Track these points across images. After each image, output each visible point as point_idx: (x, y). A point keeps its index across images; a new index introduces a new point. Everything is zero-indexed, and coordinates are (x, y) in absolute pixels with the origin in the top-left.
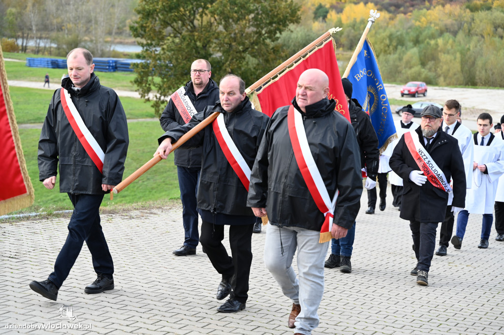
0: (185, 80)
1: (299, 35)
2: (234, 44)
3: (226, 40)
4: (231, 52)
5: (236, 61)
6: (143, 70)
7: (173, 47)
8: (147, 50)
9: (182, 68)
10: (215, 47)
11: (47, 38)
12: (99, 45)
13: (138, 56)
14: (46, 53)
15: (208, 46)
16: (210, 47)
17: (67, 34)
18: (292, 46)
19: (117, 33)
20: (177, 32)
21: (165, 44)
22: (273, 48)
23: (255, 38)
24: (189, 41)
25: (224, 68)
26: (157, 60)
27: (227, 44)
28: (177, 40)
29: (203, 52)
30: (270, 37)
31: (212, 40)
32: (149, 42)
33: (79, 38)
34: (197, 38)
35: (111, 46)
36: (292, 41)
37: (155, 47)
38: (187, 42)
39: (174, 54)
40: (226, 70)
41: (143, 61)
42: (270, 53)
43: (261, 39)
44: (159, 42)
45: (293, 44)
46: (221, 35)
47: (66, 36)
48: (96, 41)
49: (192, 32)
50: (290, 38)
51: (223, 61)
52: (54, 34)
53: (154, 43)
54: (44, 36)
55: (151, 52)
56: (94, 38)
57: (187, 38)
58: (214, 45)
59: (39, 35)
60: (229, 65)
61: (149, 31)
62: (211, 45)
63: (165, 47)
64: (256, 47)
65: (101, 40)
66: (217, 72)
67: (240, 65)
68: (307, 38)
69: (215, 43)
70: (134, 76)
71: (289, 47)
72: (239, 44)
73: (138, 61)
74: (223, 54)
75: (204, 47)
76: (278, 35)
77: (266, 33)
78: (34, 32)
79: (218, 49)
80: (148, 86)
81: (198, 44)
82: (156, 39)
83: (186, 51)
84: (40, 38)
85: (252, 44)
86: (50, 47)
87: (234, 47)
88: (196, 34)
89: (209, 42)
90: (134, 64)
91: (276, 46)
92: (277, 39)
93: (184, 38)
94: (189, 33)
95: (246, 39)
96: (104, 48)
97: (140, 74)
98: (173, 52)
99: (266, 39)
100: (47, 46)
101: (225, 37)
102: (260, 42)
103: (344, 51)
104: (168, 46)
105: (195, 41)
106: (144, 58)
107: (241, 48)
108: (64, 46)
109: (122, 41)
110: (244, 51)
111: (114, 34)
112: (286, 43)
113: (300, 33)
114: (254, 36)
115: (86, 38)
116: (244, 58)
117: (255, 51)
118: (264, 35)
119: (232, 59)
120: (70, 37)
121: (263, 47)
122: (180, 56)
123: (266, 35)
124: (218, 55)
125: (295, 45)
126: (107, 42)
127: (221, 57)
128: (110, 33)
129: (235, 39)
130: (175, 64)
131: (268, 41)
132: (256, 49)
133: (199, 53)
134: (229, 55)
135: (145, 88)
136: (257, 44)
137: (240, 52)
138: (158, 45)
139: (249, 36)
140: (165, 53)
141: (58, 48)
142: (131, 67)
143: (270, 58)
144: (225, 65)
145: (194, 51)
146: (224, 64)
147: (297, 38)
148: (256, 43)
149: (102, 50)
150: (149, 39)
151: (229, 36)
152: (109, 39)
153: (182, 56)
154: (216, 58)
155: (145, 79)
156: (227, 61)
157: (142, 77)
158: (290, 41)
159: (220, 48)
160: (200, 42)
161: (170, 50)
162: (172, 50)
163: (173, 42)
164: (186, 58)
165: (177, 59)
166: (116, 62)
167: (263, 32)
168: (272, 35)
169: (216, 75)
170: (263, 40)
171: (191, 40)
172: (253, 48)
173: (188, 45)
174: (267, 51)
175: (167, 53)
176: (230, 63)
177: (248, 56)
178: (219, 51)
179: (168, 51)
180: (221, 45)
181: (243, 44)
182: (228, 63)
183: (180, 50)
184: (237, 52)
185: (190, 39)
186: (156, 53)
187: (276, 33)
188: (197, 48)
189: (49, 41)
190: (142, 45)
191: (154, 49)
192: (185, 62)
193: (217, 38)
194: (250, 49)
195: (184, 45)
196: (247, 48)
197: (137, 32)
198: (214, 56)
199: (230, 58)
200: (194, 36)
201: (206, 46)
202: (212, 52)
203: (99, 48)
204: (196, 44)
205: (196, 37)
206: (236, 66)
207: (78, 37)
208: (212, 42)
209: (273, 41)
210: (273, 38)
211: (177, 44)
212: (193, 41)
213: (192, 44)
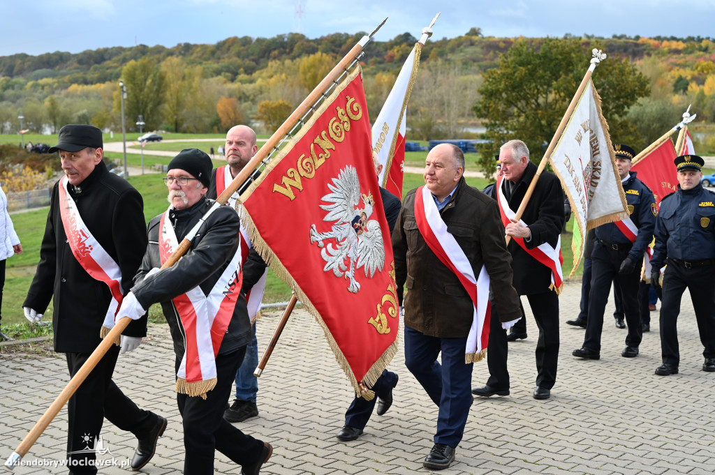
1: (654, 109)
6: (486, 150)
7: (517, 126)
8: (491, 130)
12: (452, 127)
13: (483, 137)
18: (646, 121)
19: (469, 115)
20: (521, 111)
21: (509, 123)
22: (621, 123)
24: (533, 119)
26: (500, 140)
28: (522, 119)
29: (547, 130)
30: (617, 112)
32: (493, 122)
33: (432, 122)
34: (541, 116)
35: (463, 128)
36: (647, 116)
37: (499, 127)
38: (531, 121)
39: (518, 133)
41: (487, 142)
42: (618, 129)
44: (503, 122)
45: (647, 118)
47: (419, 120)
48: (449, 123)
49: (536, 110)
50: (644, 112)
53: (497, 122)
55: (495, 132)
56: (447, 121)
61: (492, 111)
63: (509, 126)
65: (454, 122)
68: (663, 111)
70: (478, 157)
71: (643, 122)
73: (483, 142)
75: (549, 125)
76: (626, 109)
77: (613, 108)
80: (492, 166)
81: (543, 122)
82: (500, 119)
88: (540, 112)
89: (554, 120)
90: (478, 145)
91: (625, 122)
92: (626, 113)
93: (527, 117)
94: (533, 111)
96: (457, 130)
97: (483, 154)
98: (516, 131)
105: (540, 120)
106: (488, 138)
108: (418, 130)
109: (476, 122)
111: (466, 115)
112: (640, 118)
113: (655, 107)
115: (439, 121)
118: (611, 110)
122: (524, 135)
123: (614, 110)
125: (649, 120)
126: (460, 124)
128: (463, 115)
131: (616, 116)
133: (543, 131)
135: (490, 169)
138: (502, 125)
142: (475, 147)
143: (618, 134)
147: (652, 112)
149: (455, 132)
150: (492, 119)
152: (462, 121)
153: (526, 135)
155: (489, 159)
157: (486, 158)
158: (645, 115)
160: (544, 120)
161: (514, 129)
162: (515, 129)
163: (518, 121)
166: (466, 143)
167: (611, 107)
168: (620, 110)
170: (611, 115)
171: (535, 119)
173: (532, 124)
175: (510, 132)
179: (511, 130)
185: (533, 117)
186: (501, 132)
187: (624, 108)
188: (541, 125)
190: (486, 126)
191: (498, 129)
195: (528, 124)
197: (480, 112)
200: (537, 114)
201: (551, 123)
203: (452, 130)
204: (540, 122)
205: (539, 115)
207: (431, 120)
208: (557, 120)
209: (621, 116)
210: (621, 113)
211: (522, 123)
212: (537, 120)
213: (536, 124)
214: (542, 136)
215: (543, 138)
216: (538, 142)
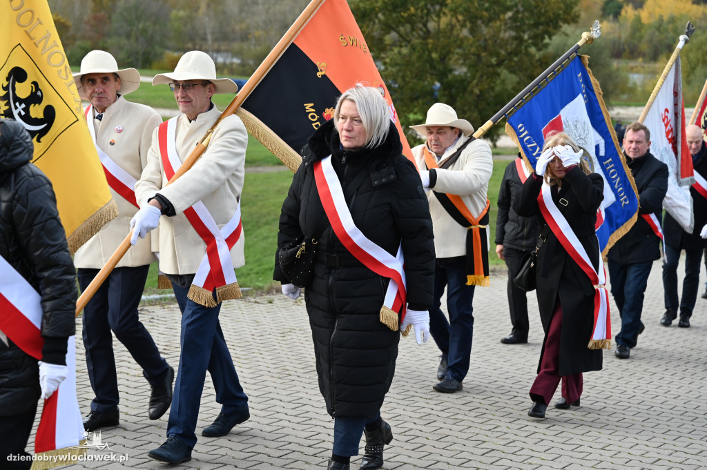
0: (415, 107)
2: (483, 54)
3: (473, 50)
4: (480, 66)
5: (488, 78)
7: (399, 61)
9: (412, 89)
10: (458, 59)
11: (227, 51)
14: (226, 72)
15: (447, 58)
16: (450, 59)
17: (255, 45)
20: (404, 39)
21: (388, 57)
23: (514, 46)
24: (422, 51)
25: (469, 89)
27: (474, 54)
28: (405, 51)
29: (440, 67)
30: (535, 44)
31: (452, 49)
34: (432, 47)
38: (418, 54)
39: (399, 71)
40: (472, 91)
42: (536, 67)
43: (523, 47)
44: (379, 54)
46: (465, 43)
47: (252, 48)
49: (424, 39)
50: (566, 44)
51: (469, 80)
52: (236, 46)
54: (223, 48)
57: (418, 48)
58: (456, 56)
59: (216, 46)
60: (477, 85)
62: (451, 56)
63: (387, 60)
64: (516, 59)
66: (461, 95)
67: (492, 84)
69: (458, 54)
72: (491, 55)
74: (469, 70)
75: (443, 59)
76: (547, 40)
77: (529, 38)
78: (210, 43)
79: (461, 62)
81: (434, 55)
83: (417, 65)
84: (218, 51)
85: (510, 54)
86: (232, 64)
87: (484, 60)
88: (431, 41)
89: (449, 52)
91: (544, 57)
92: (546, 46)
93: (413, 48)
94: (421, 40)
95: (501, 48)
98: (398, 68)
99: (530, 47)
100: (228, 61)
101: (471, 45)
102: (521, 51)
103: (645, 62)
104: (391, 59)
105: (430, 52)
107: (494, 60)
108: (250, 62)
110: (499, 64)
112: (560, 52)
114: (512, 44)
116: (498, 75)
117: (513, 64)
118: (526, 41)
119: (482, 76)
120: (258, 48)
121: (525, 58)
122: (408, 73)
123: (530, 41)
124: (460, 71)
127: (466, 73)
129: (485, 49)
130: (402, 84)
131: (533, 50)
132: (515, 62)
133: (435, 68)
134: (477, 71)
136: (516, 55)
137: (492, 66)
139: (505, 43)
140: (386, 69)
141: (243, 65)
144: (471, 85)
145: (428, 65)
146: (469, 83)
148: (515, 53)
151: (478, 43)
153: (411, 72)
154: (459, 75)
156: (473, 78)
158: (566, 49)
159: (465, 60)
160: (436, 52)
161: (395, 64)
162: (397, 64)
163: (400, 53)
164: (417, 76)
165: (403, 77)
167: (526, 37)
168: (539, 41)
169: (458, 98)
170: (526, 48)
171: (424, 52)
172: (511, 60)
173: (420, 58)
174: (532, 64)
175: (390, 69)
176: (479, 81)
177: (504, 72)
178: (464, 64)
179: (391, 65)
180: (465, 57)
181: (497, 55)
182: (475, 81)
183: (407, 63)
184: (488, 66)
185: (422, 48)
187: (543, 38)
188: (431, 61)
189: (230, 55)
192: (415, 81)
193: (460, 47)
194: (506, 62)
195: (414, 58)
196: (503, 61)
198: (456, 73)
199: (478, 75)
200: (427, 44)
201: (444, 58)
202: (453, 67)
204: (430, 56)
205: (430, 46)
206: (486, 86)
208: (453, 53)
209: (539, 50)
210: (540, 45)
211: (405, 56)
212: (426, 52)
213: (425, 56)
214: (432, 74)
215: (434, 77)
216: (426, 83)
